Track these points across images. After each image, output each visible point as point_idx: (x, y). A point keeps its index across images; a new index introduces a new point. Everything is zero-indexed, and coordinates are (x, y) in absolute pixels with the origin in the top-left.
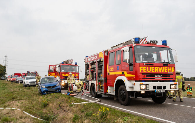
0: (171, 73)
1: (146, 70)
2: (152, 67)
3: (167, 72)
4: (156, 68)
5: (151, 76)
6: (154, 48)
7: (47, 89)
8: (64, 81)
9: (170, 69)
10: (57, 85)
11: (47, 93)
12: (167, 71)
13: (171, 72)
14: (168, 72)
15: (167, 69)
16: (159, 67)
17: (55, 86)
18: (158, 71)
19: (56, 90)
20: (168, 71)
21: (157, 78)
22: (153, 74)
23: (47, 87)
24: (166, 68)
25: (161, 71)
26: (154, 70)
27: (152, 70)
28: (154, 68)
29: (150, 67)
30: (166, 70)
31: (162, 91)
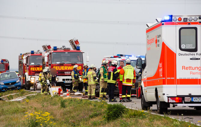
1: (58, 69)
2: (63, 67)
4: (65, 67)
5: (61, 72)
6: (67, 53)
7: (6, 86)
8: (34, 77)
10: (17, 82)
11: (5, 90)
16: (68, 67)
17: (15, 83)
18: (67, 69)
19: (16, 87)
21: (67, 73)
22: (63, 71)
23: (6, 84)
25: (70, 69)
26: (64, 69)
27: (62, 68)
28: (64, 67)
29: (61, 67)
31: (69, 82)
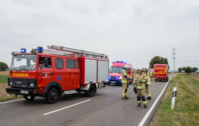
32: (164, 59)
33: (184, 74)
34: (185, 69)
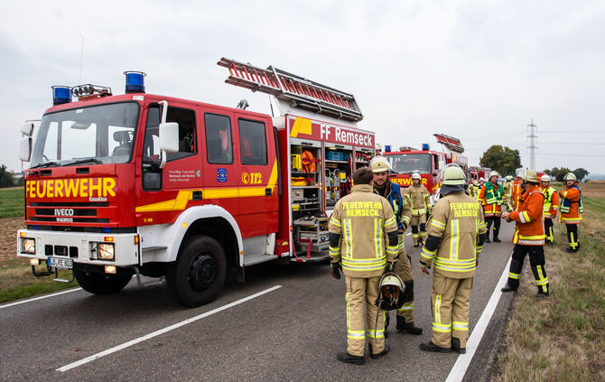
0: (98, 200)
1: (35, 193)
2: (49, 182)
3: (86, 195)
6: (81, 111)
9: (97, 184)
12: (87, 191)
13: (100, 194)
14: (89, 196)
15: (87, 184)
16: (66, 181)
18: (62, 195)
20: (91, 195)
21: (61, 217)
22: (49, 204)
24: (85, 180)
25: (72, 192)
26: (54, 192)
27: (48, 190)
28: (54, 185)
29: (45, 182)
30: (86, 188)
31: (65, 262)
32: (512, 151)
33: (555, 185)
34: (558, 174)
